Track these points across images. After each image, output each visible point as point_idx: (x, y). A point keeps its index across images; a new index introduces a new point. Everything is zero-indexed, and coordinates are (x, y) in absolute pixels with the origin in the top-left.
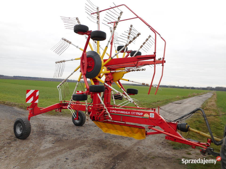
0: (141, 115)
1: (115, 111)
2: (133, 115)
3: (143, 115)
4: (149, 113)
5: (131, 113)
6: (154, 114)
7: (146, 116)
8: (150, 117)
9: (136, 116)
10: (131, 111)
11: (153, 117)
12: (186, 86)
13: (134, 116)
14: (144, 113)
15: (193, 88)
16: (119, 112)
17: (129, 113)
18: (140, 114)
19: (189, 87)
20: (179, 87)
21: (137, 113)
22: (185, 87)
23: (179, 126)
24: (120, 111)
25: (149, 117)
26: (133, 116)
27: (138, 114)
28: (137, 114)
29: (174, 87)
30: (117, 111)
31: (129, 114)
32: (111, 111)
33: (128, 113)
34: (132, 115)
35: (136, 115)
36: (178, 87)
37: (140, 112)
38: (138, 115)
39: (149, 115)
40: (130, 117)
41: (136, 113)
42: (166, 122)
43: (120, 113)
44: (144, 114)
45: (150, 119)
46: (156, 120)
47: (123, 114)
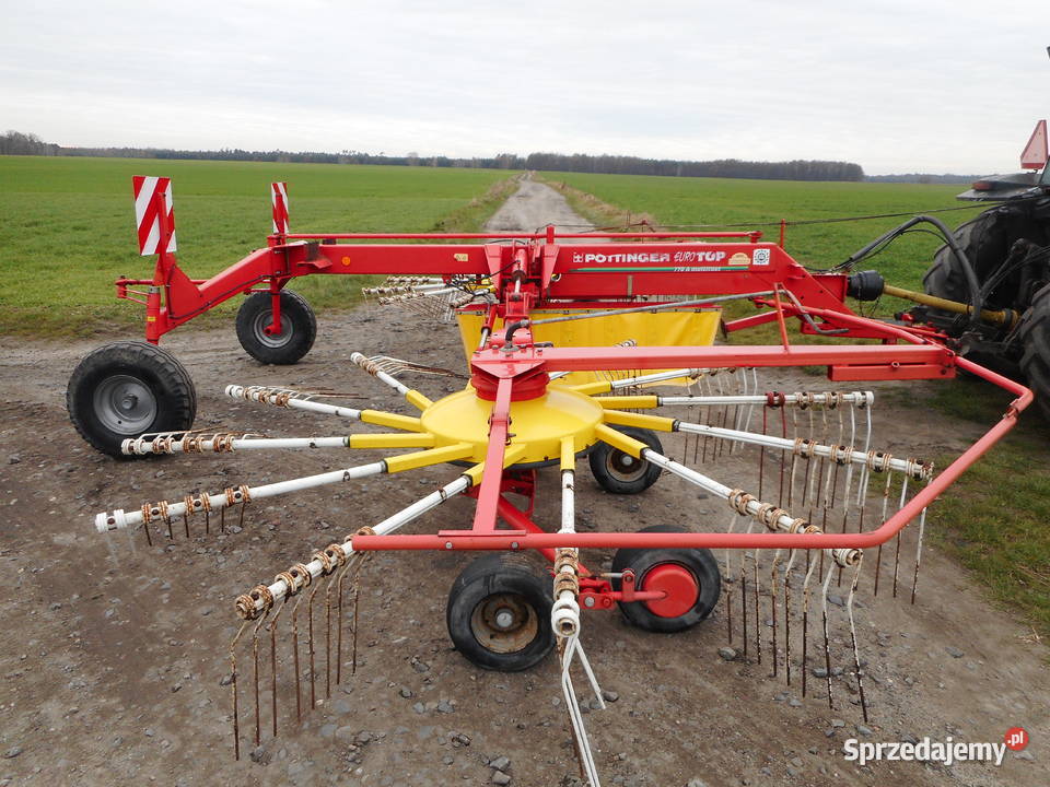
0: (718, 260)
1: (601, 259)
2: (685, 264)
3: (724, 262)
4: (749, 251)
5: (676, 257)
6: (768, 251)
7: (739, 260)
8: (755, 263)
9: (694, 269)
10: (672, 251)
11: (767, 263)
12: (415, 154)
13: (688, 269)
14: (730, 251)
15: (444, 163)
16: (621, 258)
17: (666, 257)
18: (713, 259)
19: (428, 159)
20: (386, 158)
21: (701, 255)
22: (414, 156)
23: (856, 282)
24: (624, 256)
25: (751, 265)
26: (682, 269)
27: (704, 257)
28: (700, 259)
29: (363, 160)
30: (610, 257)
31: (665, 264)
32: (578, 257)
33: (662, 260)
34: (679, 264)
35: (696, 263)
36: (382, 161)
37: (714, 250)
38: (705, 263)
39: (751, 256)
40: (672, 272)
41: (697, 257)
42: (810, 274)
43: (624, 260)
44: (729, 256)
45: (755, 271)
46: (774, 272)
47: (638, 264)
